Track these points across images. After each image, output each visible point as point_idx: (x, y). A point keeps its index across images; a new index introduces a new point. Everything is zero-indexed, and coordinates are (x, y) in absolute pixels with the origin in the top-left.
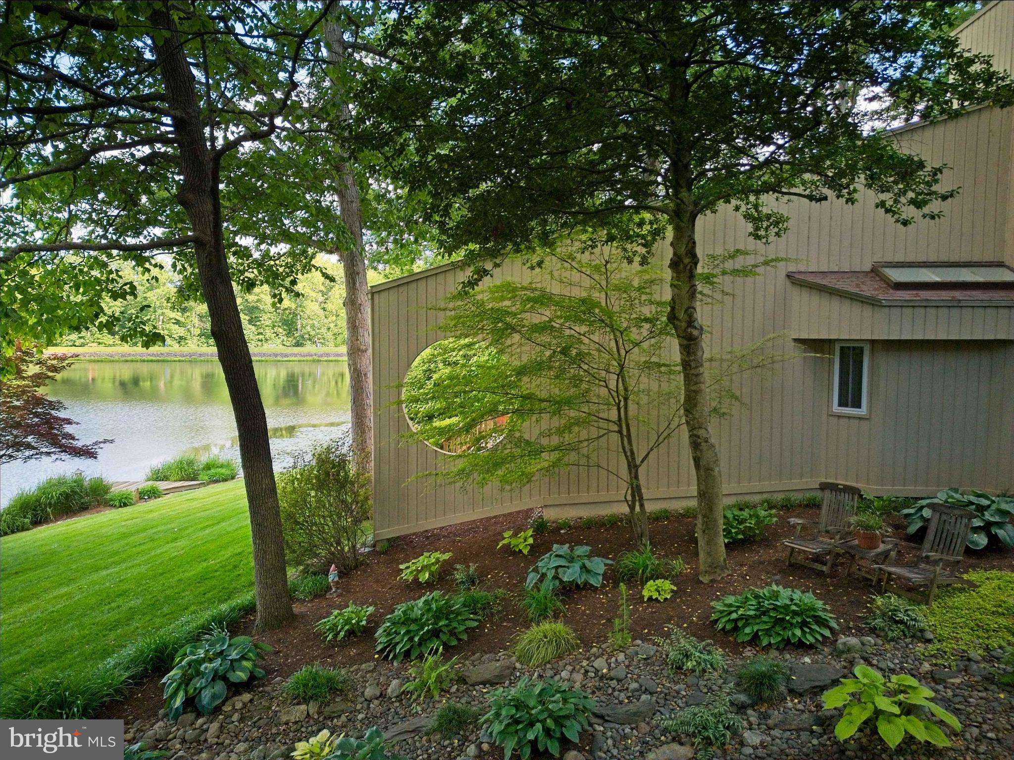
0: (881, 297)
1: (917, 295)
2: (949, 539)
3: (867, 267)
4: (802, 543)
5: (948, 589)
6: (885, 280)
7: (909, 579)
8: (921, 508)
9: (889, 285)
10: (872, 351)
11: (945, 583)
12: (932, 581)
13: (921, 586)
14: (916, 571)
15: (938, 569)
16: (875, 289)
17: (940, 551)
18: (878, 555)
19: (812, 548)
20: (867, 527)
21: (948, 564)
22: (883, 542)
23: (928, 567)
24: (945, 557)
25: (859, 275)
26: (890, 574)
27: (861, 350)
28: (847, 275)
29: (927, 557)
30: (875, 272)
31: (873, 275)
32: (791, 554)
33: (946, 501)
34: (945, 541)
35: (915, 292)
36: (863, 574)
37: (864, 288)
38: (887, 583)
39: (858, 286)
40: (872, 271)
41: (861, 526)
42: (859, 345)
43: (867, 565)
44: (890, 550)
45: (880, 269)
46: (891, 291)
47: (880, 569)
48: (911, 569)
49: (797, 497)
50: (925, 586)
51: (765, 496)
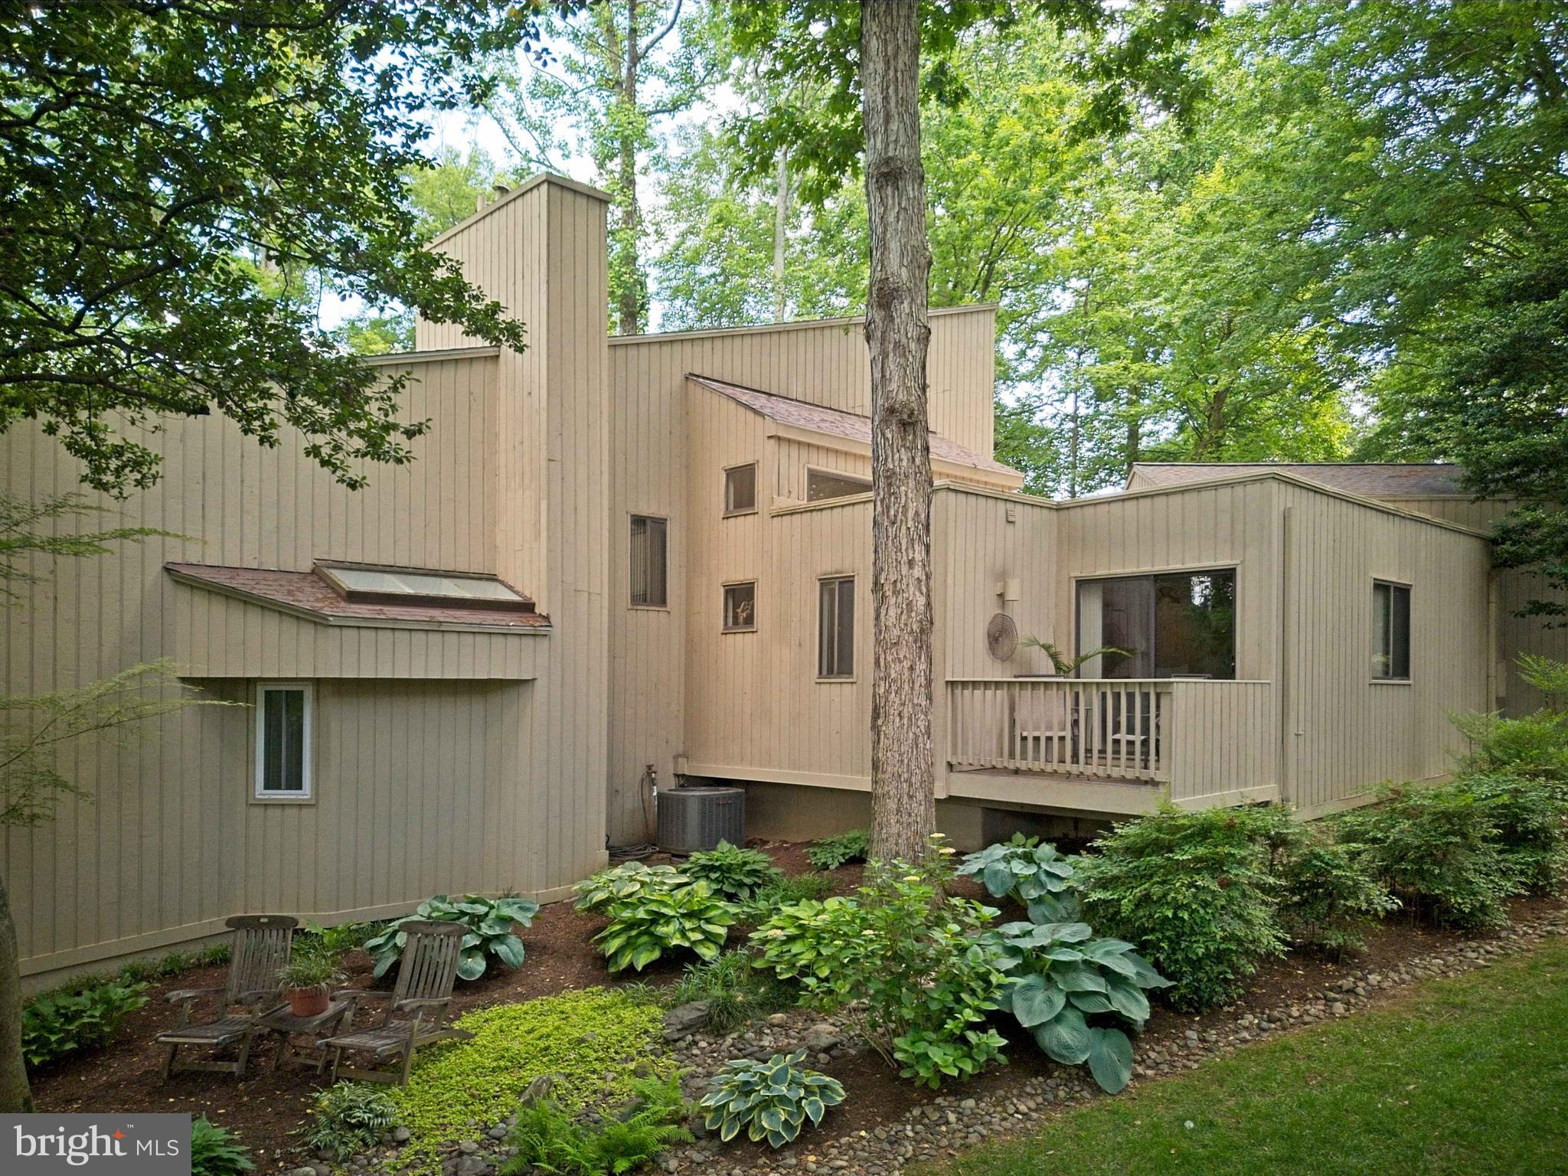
0: (327, 611)
1: (381, 612)
2: (432, 972)
3: (306, 566)
4: (194, 1031)
5: (431, 1051)
6: (332, 586)
7: (374, 1050)
8: (394, 934)
9: (339, 595)
10: (317, 698)
11: (427, 1043)
12: (408, 1046)
13: (392, 1056)
14: (384, 1034)
15: (416, 1022)
16: (317, 600)
17: (419, 993)
18: (323, 1023)
19: (213, 1037)
20: (307, 980)
21: (430, 1011)
22: (333, 999)
23: (403, 1022)
24: (426, 1002)
25: (290, 576)
26: (344, 1049)
27: (299, 696)
28: (271, 576)
29: (400, 1008)
30: (318, 575)
31: (315, 578)
32: (174, 1055)
33: (429, 917)
34: (426, 977)
35: (378, 607)
36: (301, 1060)
37: (300, 596)
38: (340, 1065)
39: (290, 593)
40: (313, 572)
41: (298, 980)
42: (295, 688)
43: (309, 1042)
44: (344, 1010)
45: (325, 570)
46: (343, 604)
47: (328, 1045)
48: (378, 1032)
49: (191, 954)
50: (399, 1053)
51: (130, 961)
